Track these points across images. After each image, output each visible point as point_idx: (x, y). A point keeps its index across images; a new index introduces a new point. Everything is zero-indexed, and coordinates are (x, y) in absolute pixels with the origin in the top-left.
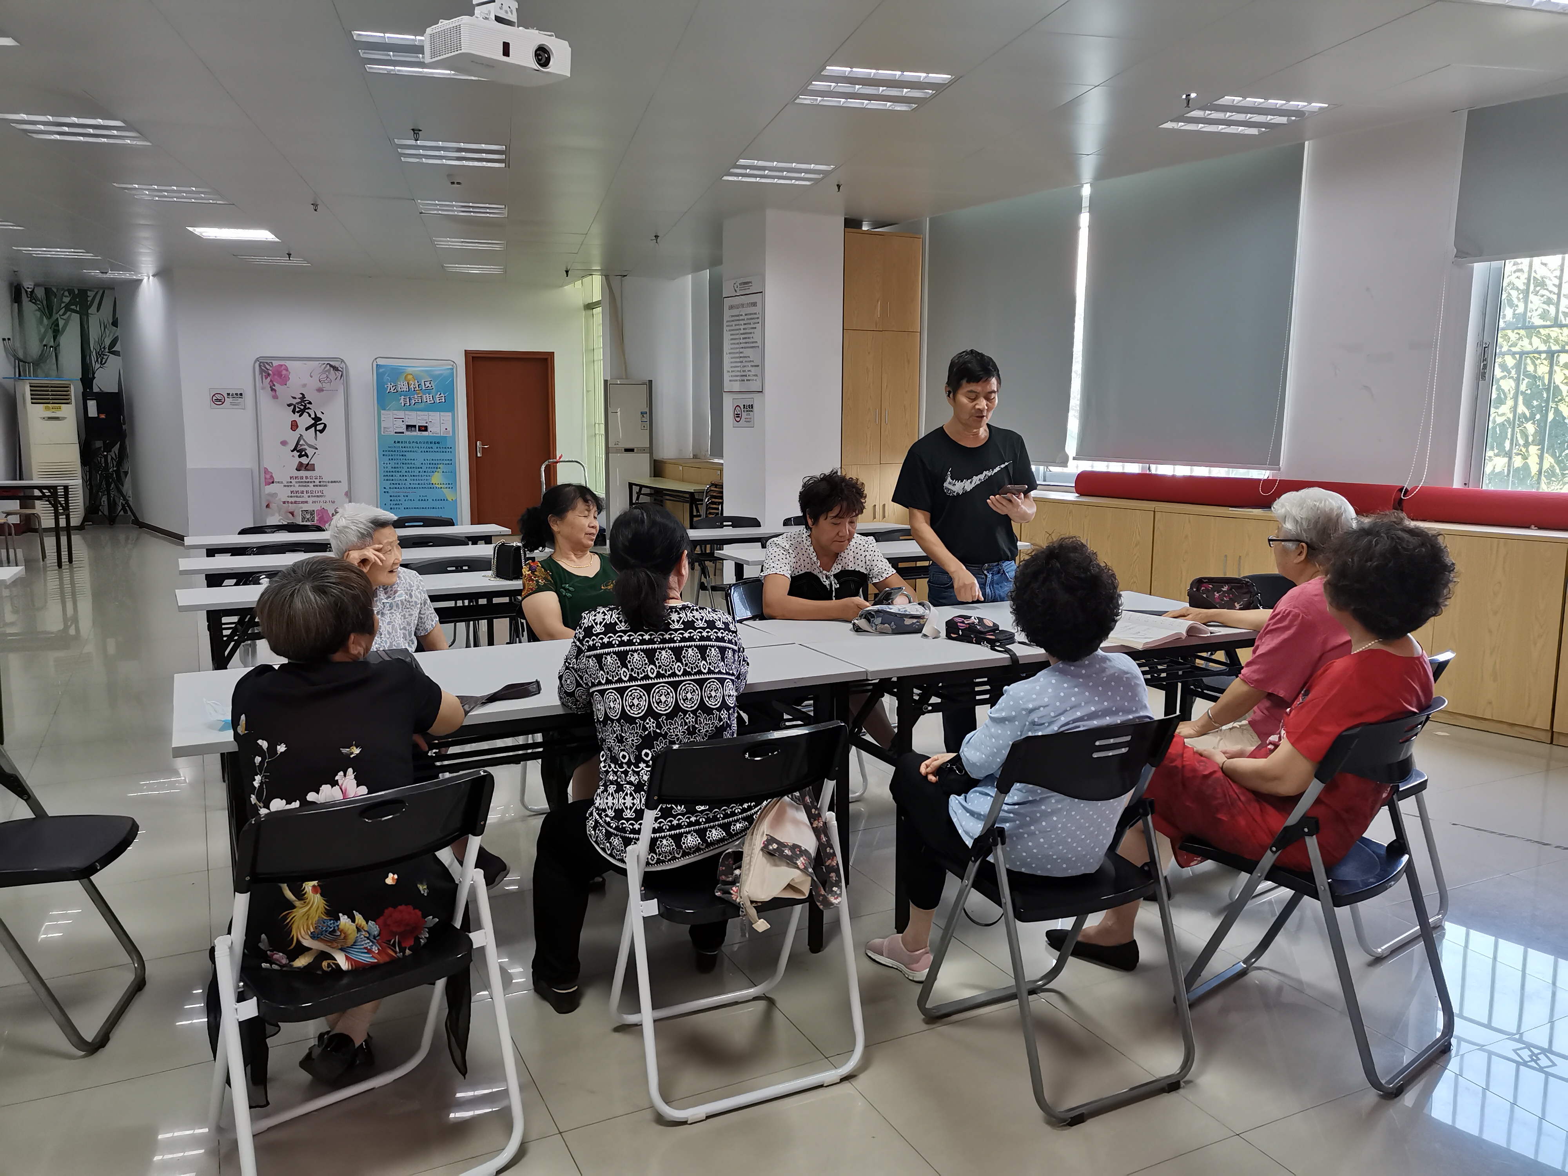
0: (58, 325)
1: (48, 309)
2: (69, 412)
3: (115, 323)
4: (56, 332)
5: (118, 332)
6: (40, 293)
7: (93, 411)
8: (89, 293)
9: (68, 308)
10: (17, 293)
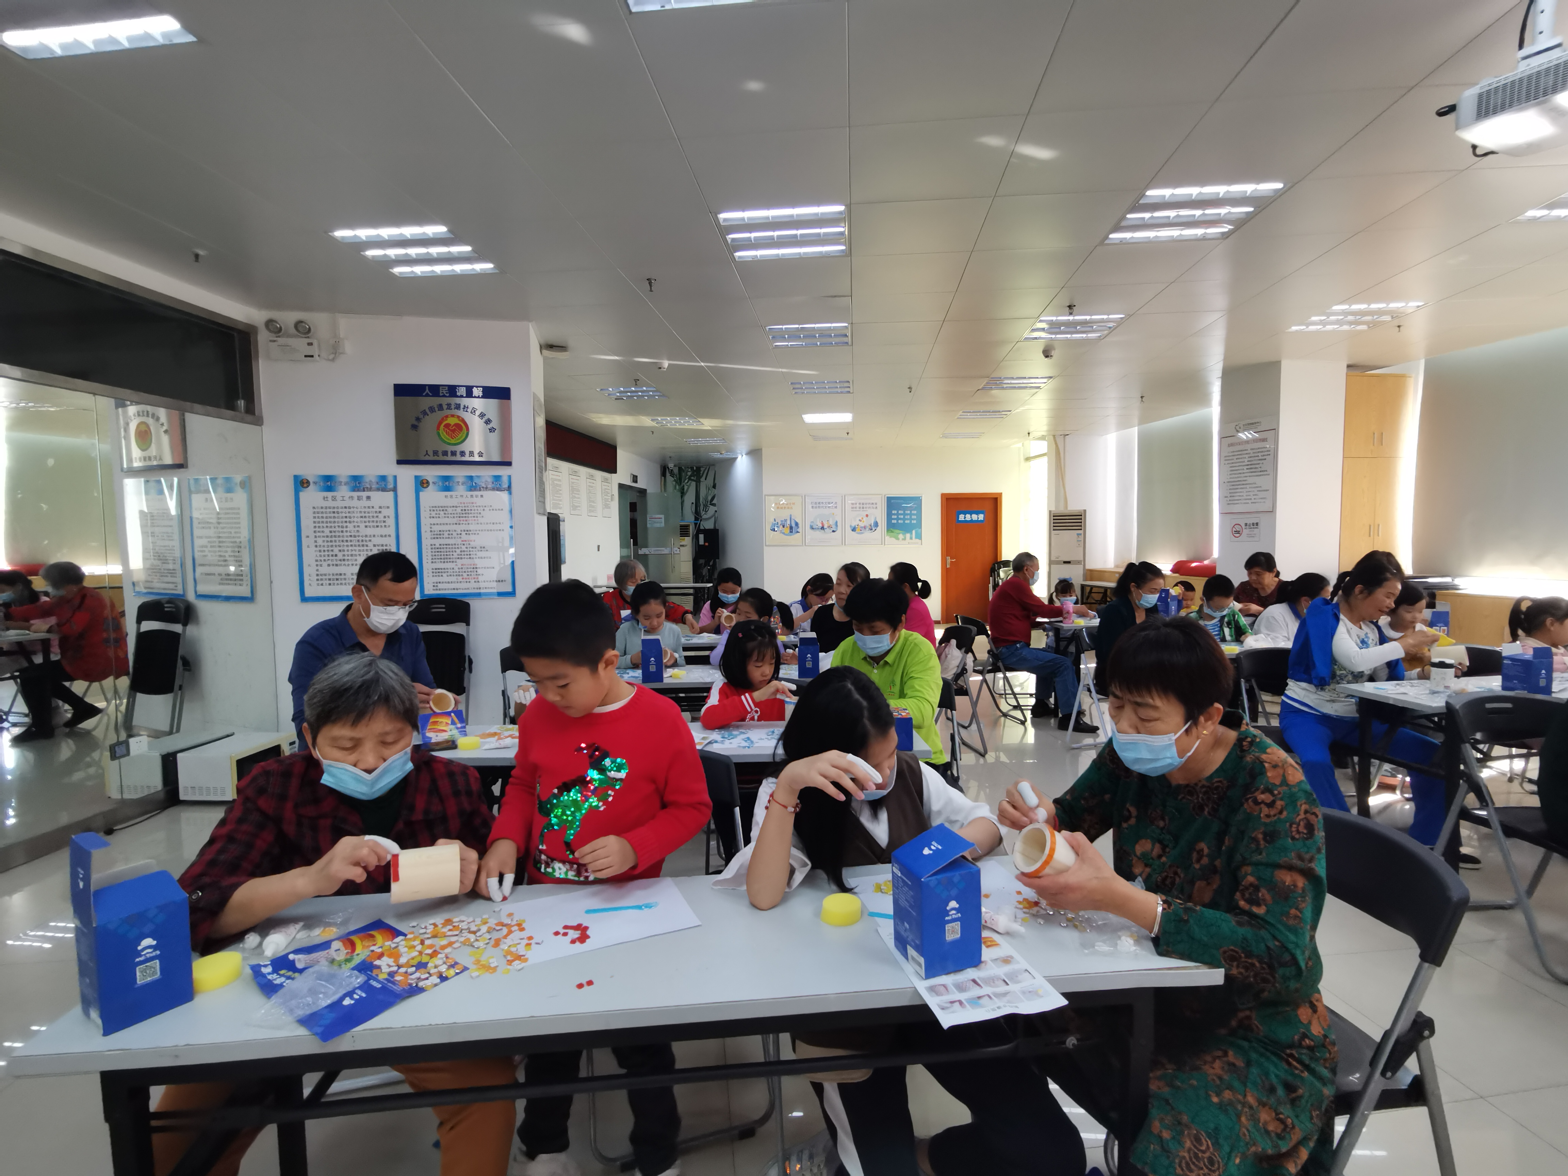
0: (683, 489)
1: (679, 481)
2: (688, 541)
3: (714, 487)
4: (683, 493)
5: (715, 491)
6: (676, 471)
7: (701, 542)
8: (702, 469)
9: (690, 479)
10: (664, 470)
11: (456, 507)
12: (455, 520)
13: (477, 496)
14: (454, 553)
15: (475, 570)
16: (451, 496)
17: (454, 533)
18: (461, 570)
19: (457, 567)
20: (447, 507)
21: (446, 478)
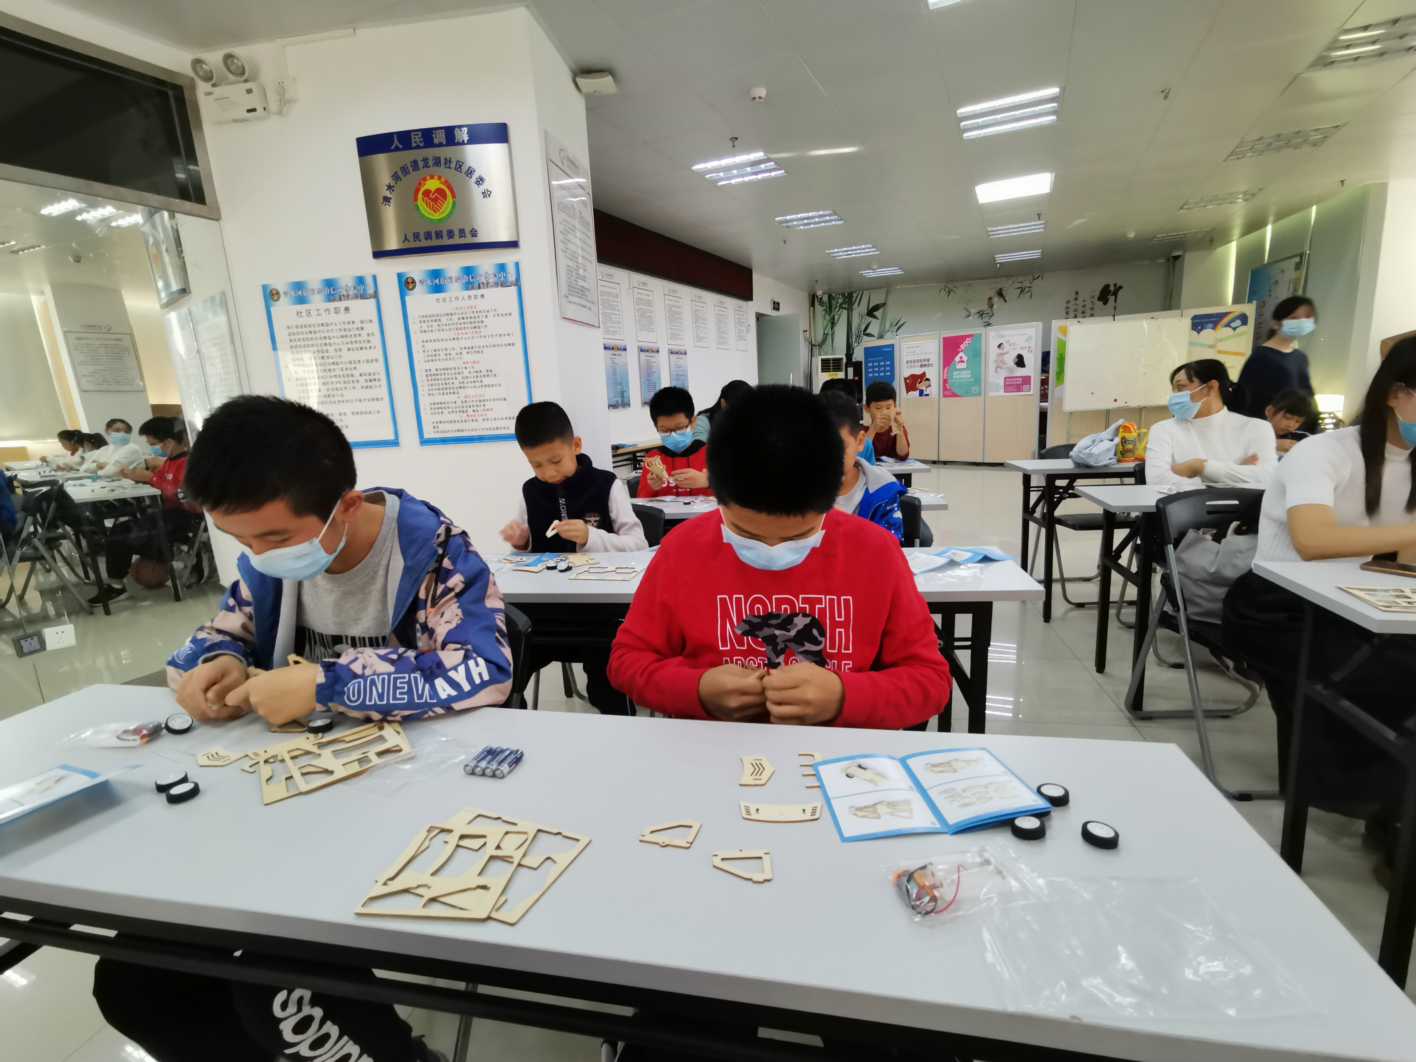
8: (854, 295)
11: (451, 314)
12: (452, 334)
13: (476, 297)
14: (454, 381)
15: (482, 403)
16: (444, 300)
17: (453, 353)
18: (464, 404)
19: (459, 401)
20: (441, 316)
21: (436, 274)
